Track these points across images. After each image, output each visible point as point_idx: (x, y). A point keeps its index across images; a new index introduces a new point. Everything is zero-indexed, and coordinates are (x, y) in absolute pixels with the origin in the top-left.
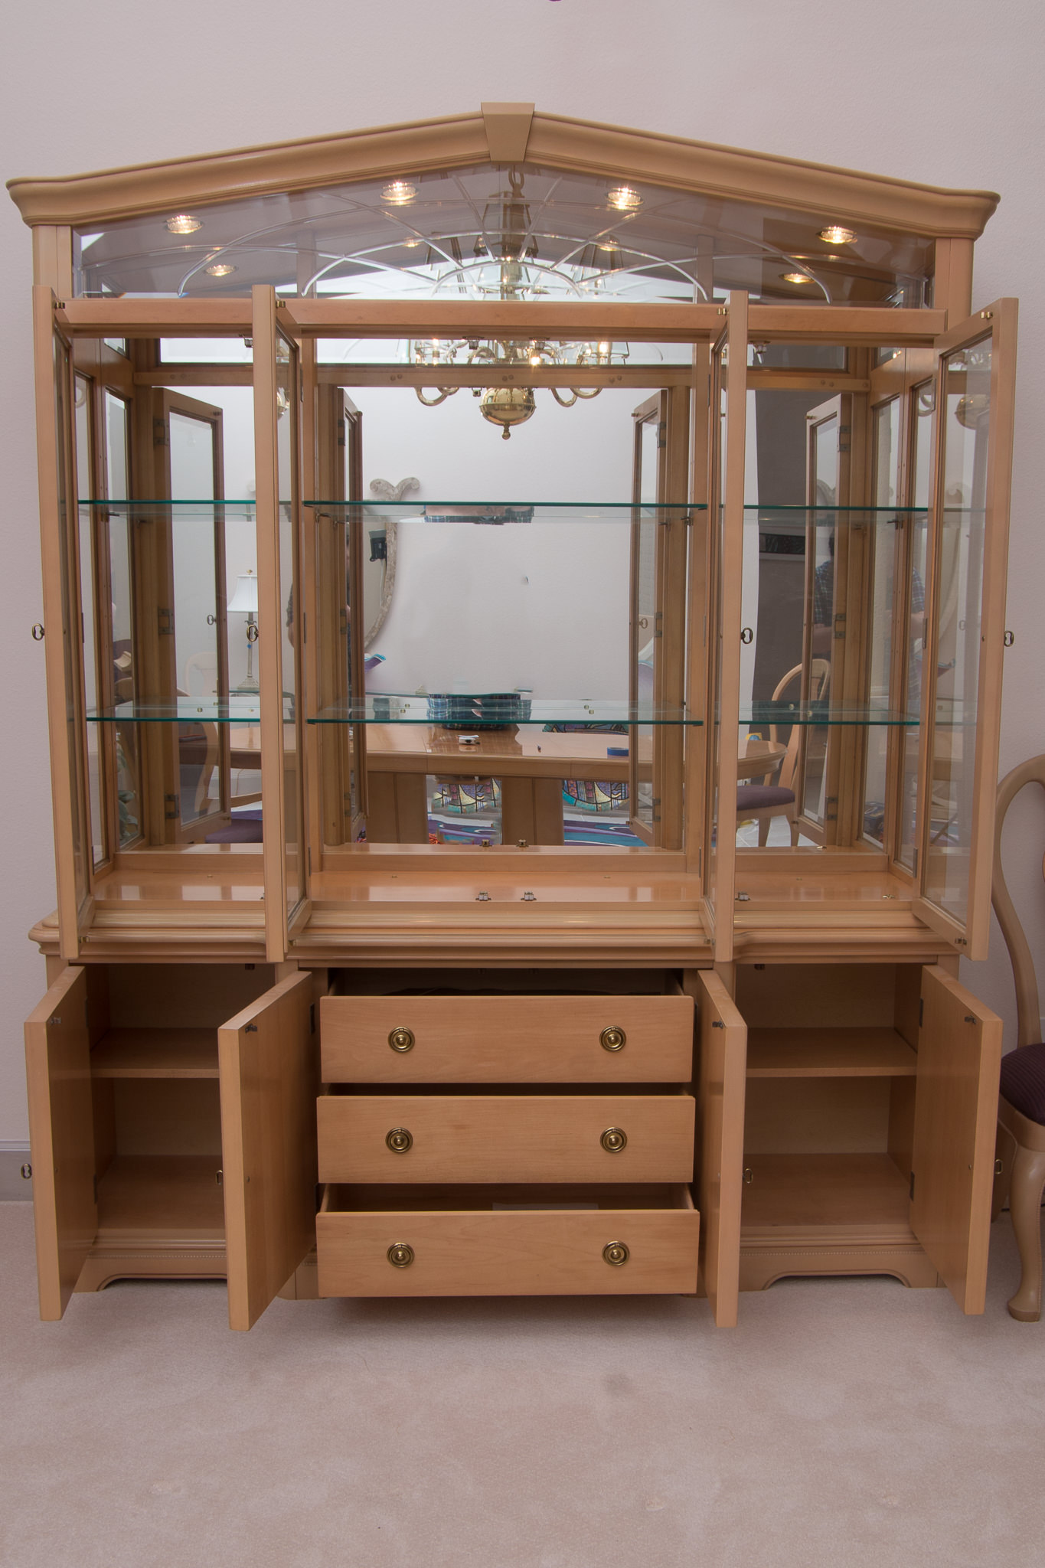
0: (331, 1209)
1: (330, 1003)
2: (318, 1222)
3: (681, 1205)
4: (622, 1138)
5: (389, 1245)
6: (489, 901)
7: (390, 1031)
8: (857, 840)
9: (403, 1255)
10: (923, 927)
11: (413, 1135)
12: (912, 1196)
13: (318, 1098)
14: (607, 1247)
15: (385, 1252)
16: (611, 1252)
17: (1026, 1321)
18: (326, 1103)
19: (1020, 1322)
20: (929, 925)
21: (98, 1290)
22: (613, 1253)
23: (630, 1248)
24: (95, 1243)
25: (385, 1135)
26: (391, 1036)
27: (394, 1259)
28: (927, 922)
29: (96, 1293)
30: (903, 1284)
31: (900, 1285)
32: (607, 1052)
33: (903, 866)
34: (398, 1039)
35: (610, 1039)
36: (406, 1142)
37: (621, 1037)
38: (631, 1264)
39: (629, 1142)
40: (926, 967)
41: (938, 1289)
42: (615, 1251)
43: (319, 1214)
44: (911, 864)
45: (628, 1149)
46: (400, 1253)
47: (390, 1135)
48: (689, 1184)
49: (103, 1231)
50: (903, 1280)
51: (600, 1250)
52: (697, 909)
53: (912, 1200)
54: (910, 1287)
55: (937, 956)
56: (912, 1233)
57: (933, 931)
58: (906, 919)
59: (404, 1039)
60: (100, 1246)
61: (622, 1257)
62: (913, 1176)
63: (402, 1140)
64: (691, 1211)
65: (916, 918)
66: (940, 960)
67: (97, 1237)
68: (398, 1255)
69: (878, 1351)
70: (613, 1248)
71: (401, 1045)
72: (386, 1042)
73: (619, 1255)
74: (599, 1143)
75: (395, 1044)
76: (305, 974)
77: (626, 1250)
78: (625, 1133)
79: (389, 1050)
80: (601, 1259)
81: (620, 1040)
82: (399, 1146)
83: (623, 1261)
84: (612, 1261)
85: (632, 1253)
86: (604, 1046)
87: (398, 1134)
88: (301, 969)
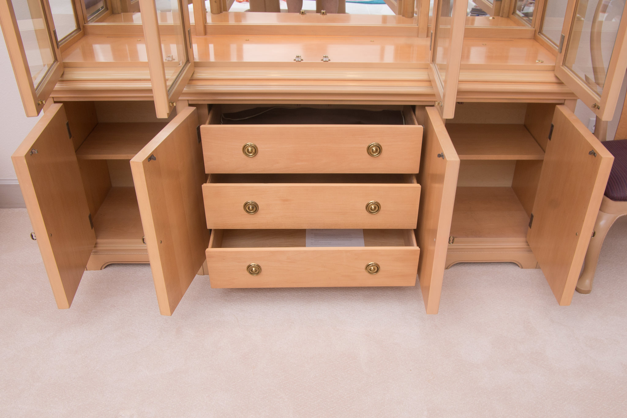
0: (213, 247)
1: (206, 128)
2: (207, 254)
3: (409, 244)
4: (378, 207)
5: (248, 264)
6: (302, 61)
7: (243, 145)
8: (513, 14)
9: (255, 269)
10: (560, 83)
11: (259, 205)
12: (530, 225)
13: (202, 186)
14: (368, 265)
15: (246, 268)
16: (370, 268)
17: (583, 294)
18: (208, 188)
19: (580, 294)
20: (564, 82)
21: (101, 269)
22: (371, 268)
23: (380, 266)
24: (95, 247)
25: (243, 204)
26: (244, 147)
27: (251, 271)
28: (563, 80)
29: (100, 271)
30: (519, 267)
31: (517, 267)
32: (370, 157)
33: (545, 38)
34: (248, 150)
35: (373, 150)
36: (255, 209)
37: (379, 149)
38: (380, 274)
39: (382, 209)
40: (558, 106)
41: (537, 269)
42: (372, 267)
43: (207, 250)
44: (558, 43)
45: (381, 212)
46: (254, 269)
47: (246, 205)
48: (414, 230)
49: (99, 241)
50: (519, 265)
51: (364, 266)
52: (427, 68)
53: (530, 228)
54: (522, 268)
55: (565, 100)
56: (527, 242)
57: (566, 86)
58: (550, 77)
59: (252, 150)
60: (98, 248)
61: (376, 270)
62: (532, 217)
63: (253, 208)
64: (416, 248)
65: (557, 77)
66: (566, 102)
67: (96, 244)
68: (252, 269)
69: (508, 314)
70: (372, 266)
71: (250, 153)
72: (242, 151)
73: (374, 269)
74: (365, 210)
75: (247, 153)
76: (193, 109)
77: (378, 267)
78: (380, 204)
79: (244, 156)
80: (364, 270)
81: (379, 150)
82: (251, 210)
83: (377, 272)
84: (371, 272)
85: (382, 268)
86: (370, 154)
87: (251, 204)
88: (190, 105)
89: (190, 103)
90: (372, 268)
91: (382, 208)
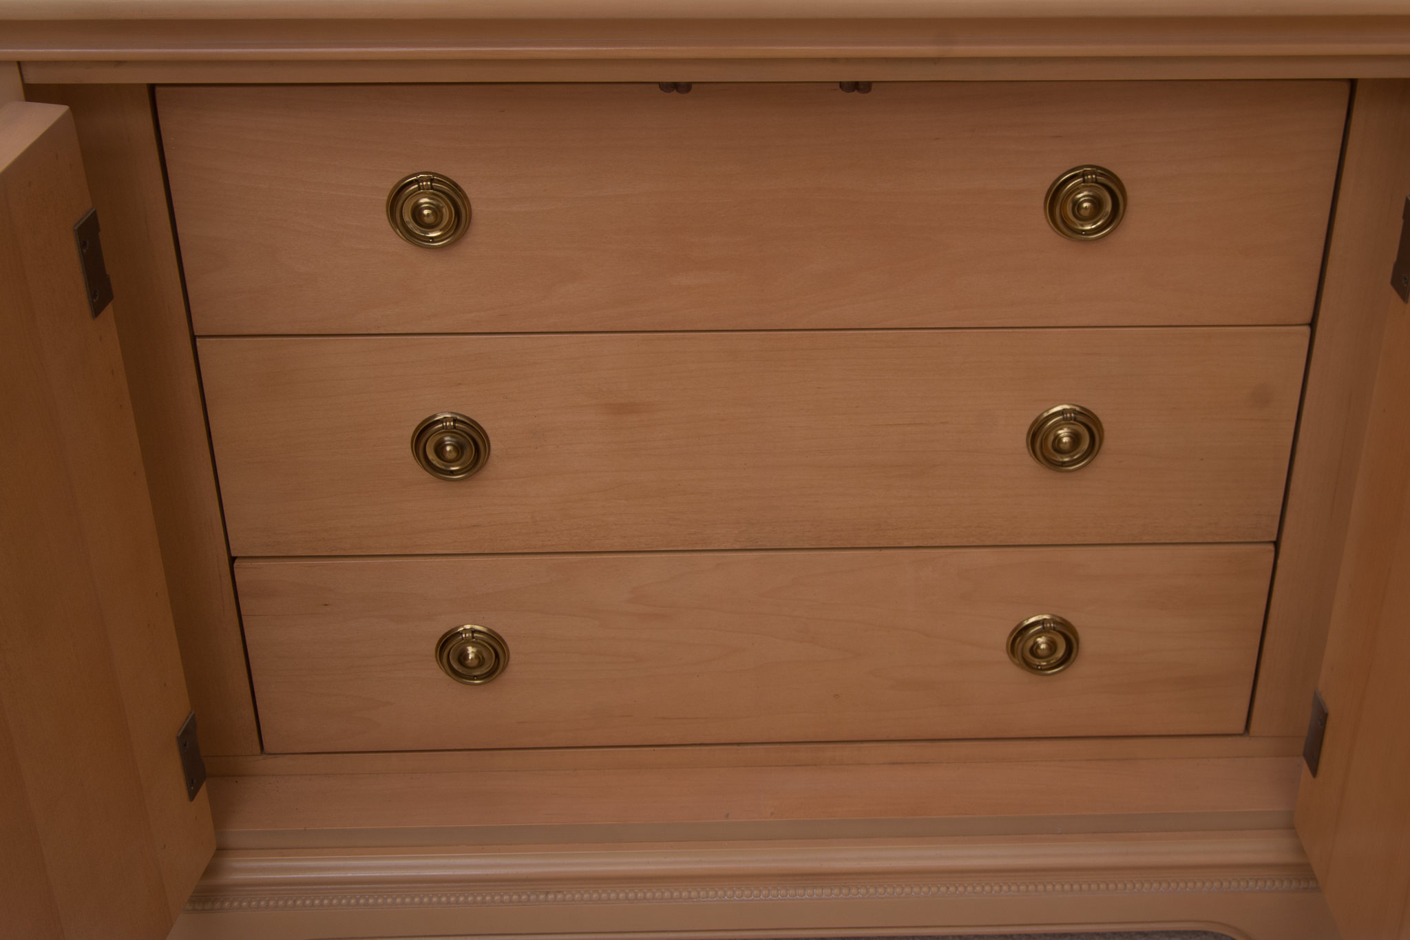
4: (1089, 430)
5: (442, 629)
7: (389, 185)
9: (478, 655)
11: (488, 432)
14: (1021, 632)
15: (432, 646)
16: (1030, 643)
22: (1036, 645)
23: (1080, 632)
25: (409, 432)
26: (397, 198)
27: (456, 666)
32: (1061, 240)
34: (417, 211)
35: (1077, 205)
36: (469, 455)
37: (1111, 198)
38: (1081, 668)
39: (1108, 443)
42: (1040, 640)
45: (1104, 460)
46: (471, 650)
47: (424, 430)
51: (1002, 637)
59: (436, 211)
61: (1060, 653)
63: (459, 448)
68: (465, 652)
70: (1039, 634)
71: (432, 227)
72: (383, 217)
73: (1052, 646)
74: (1026, 450)
75: (412, 225)
76: (51, 114)
77: (1071, 636)
78: (1101, 419)
79: (394, 242)
80: (1004, 656)
81: (1108, 208)
82: (452, 462)
83: (1066, 659)
84: (1037, 661)
85: (1088, 642)
86: (1061, 226)
87: (447, 431)
88: (34, 93)
89: (33, 77)
90: (1042, 641)
91: (1110, 441)
